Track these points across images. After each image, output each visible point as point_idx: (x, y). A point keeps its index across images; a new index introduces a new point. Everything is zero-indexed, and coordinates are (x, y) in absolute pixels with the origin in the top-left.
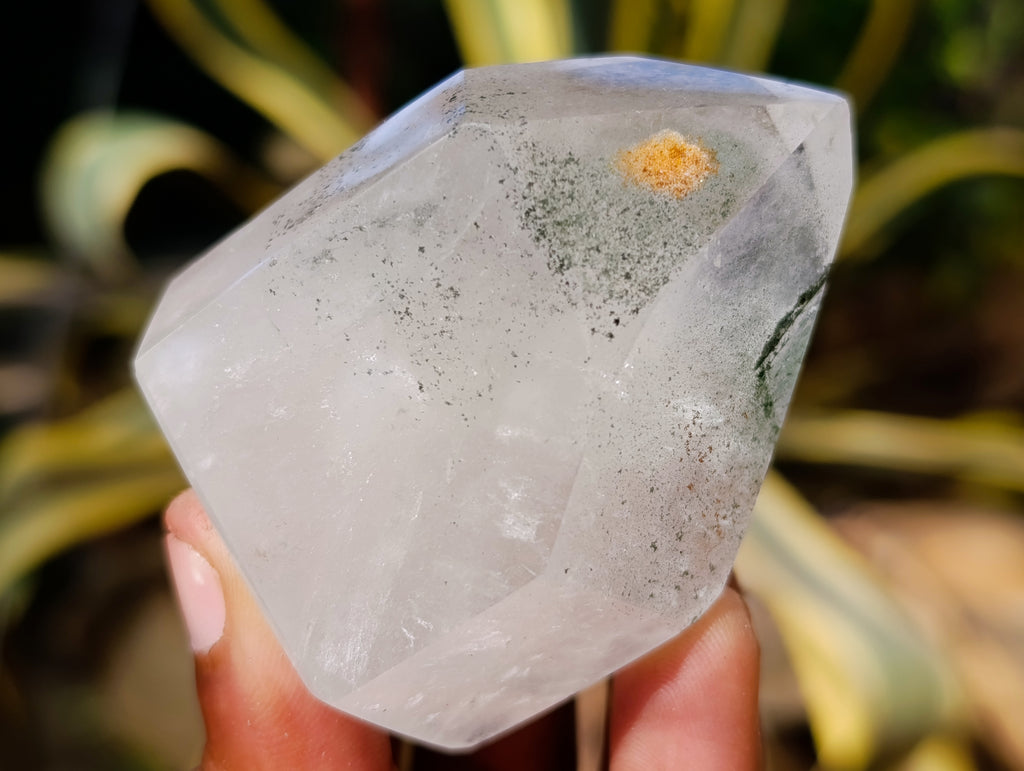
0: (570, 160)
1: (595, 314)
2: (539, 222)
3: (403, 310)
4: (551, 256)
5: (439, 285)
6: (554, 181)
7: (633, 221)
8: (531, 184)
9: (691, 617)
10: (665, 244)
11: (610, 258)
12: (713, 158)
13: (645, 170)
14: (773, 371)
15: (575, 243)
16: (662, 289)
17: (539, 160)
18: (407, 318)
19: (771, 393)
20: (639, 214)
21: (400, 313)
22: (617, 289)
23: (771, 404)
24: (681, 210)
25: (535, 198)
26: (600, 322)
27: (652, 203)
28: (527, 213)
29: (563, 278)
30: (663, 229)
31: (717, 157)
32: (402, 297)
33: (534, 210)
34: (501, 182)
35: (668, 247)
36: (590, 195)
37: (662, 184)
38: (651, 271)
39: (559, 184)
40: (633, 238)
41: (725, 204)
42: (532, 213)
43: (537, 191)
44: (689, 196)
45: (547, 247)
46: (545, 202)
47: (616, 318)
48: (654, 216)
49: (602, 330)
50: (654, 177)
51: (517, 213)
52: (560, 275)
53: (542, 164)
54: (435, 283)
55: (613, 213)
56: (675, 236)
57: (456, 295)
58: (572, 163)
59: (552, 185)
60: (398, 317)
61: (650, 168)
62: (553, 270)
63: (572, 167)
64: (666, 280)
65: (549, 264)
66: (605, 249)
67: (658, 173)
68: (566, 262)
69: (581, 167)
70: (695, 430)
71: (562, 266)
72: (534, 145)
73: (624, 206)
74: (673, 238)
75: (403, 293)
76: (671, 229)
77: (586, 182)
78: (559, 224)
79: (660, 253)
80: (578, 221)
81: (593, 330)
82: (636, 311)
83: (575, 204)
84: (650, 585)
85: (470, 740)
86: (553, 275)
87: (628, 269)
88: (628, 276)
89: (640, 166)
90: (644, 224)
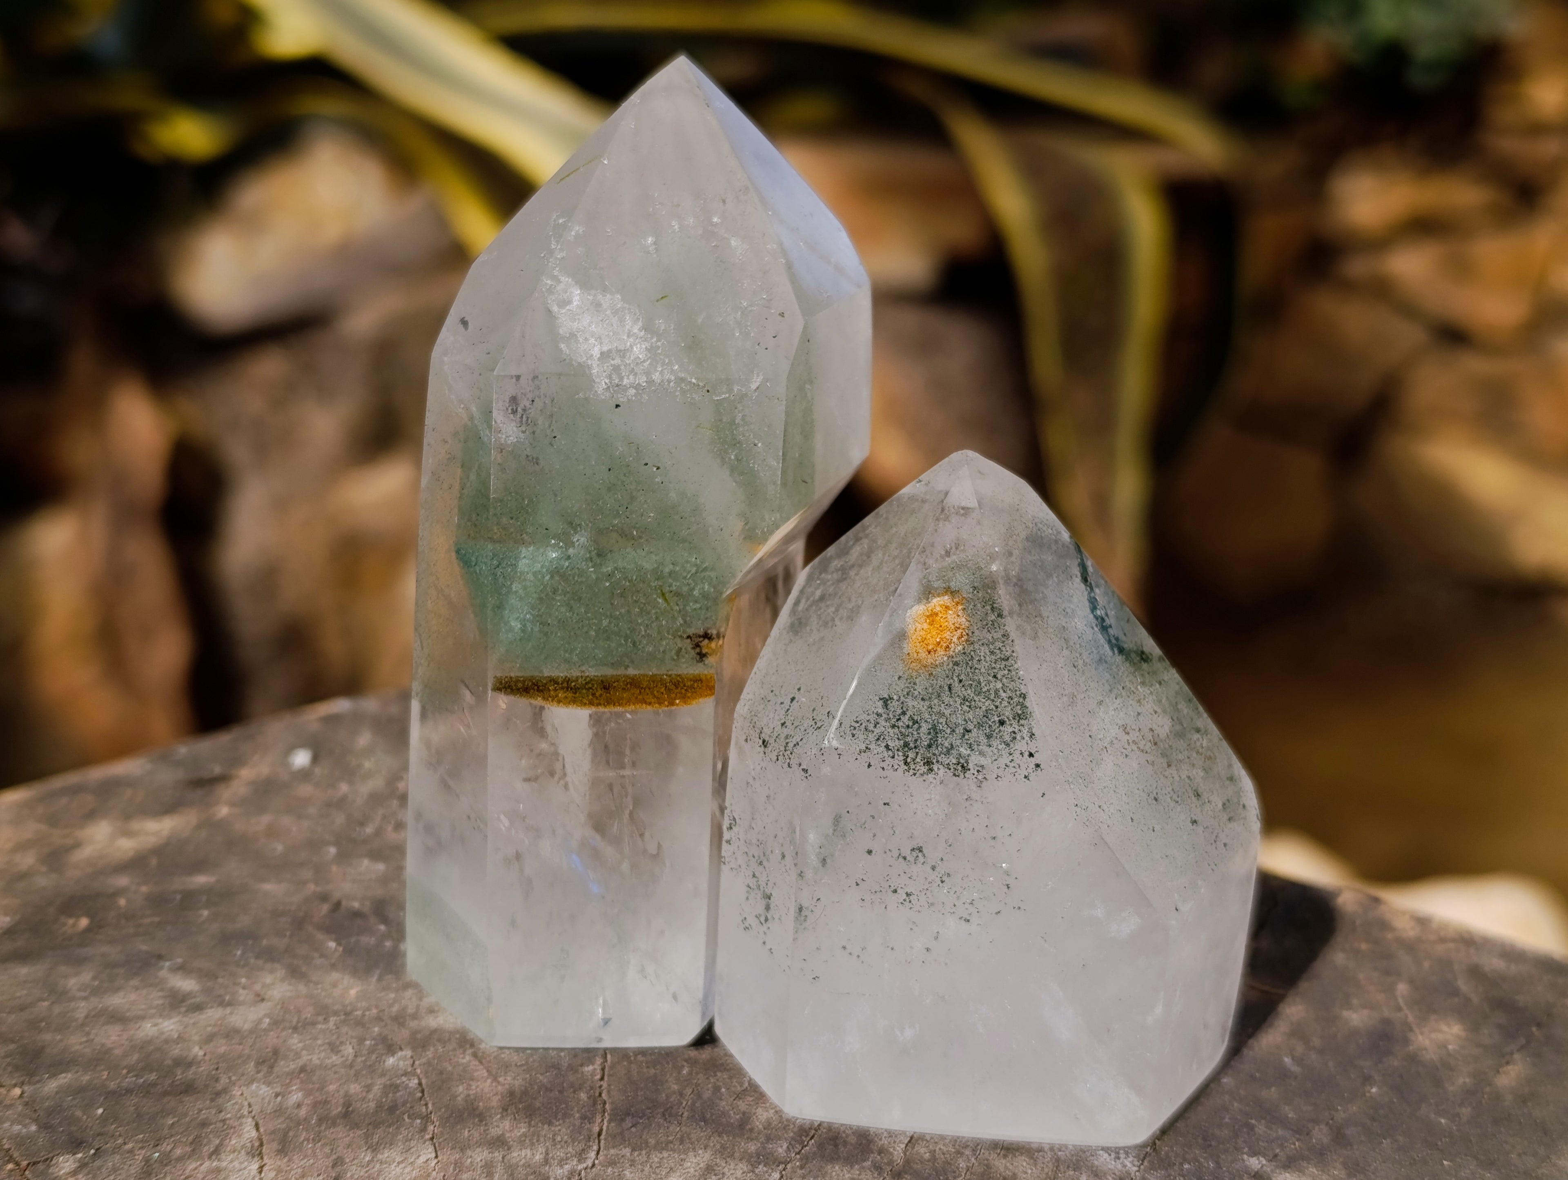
0: (886, 702)
1: (1014, 767)
2: (918, 760)
3: (905, 896)
4: (950, 769)
5: (905, 858)
6: (893, 726)
7: (963, 689)
8: (887, 747)
9: (1255, 818)
10: (995, 677)
11: (980, 725)
12: (952, 593)
13: (929, 652)
14: (1122, 637)
15: (952, 745)
16: (1027, 703)
17: (871, 727)
18: (911, 898)
19: (1135, 648)
20: (961, 681)
21: (905, 900)
22: (1007, 738)
23: (1143, 652)
24: (977, 646)
25: (898, 750)
26: (1023, 767)
27: (956, 664)
28: (906, 763)
29: (972, 771)
30: (983, 670)
31: (953, 588)
32: (895, 891)
33: (907, 757)
34: (869, 766)
35: (999, 676)
36: (923, 706)
37: (947, 647)
38: (1009, 703)
39: (900, 724)
40: (976, 698)
41: (993, 609)
42: (909, 760)
43: (894, 744)
44: (970, 634)
45: (941, 767)
46: (906, 745)
47: (1028, 753)
48: (969, 670)
49: (1030, 770)
50: (939, 649)
51: (900, 771)
52: (968, 772)
53: (875, 726)
54: (901, 859)
55: (947, 700)
56: (994, 665)
57: (920, 850)
58: (889, 702)
59: (896, 730)
60: (907, 903)
61: (930, 647)
62: (962, 775)
63: (894, 705)
64: (1024, 696)
65: (954, 775)
66: (970, 726)
67: (939, 643)
68: (962, 761)
69: (895, 697)
70: (1134, 735)
71: (963, 766)
72: (857, 722)
73: (947, 688)
74: (995, 668)
75: (893, 888)
76: (987, 664)
77: (910, 703)
78: (930, 746)
79: (999, 685)
80: (935, 730)
81: (1026, 777)
82: (1032, 735)
83: (923, 724)
84: (1218, 843)
85: (1223, 1042)
86: (965, 777)
87: (997, 719)
88: (1002, 723)
89: (923, 654)
90: (971, 682)
